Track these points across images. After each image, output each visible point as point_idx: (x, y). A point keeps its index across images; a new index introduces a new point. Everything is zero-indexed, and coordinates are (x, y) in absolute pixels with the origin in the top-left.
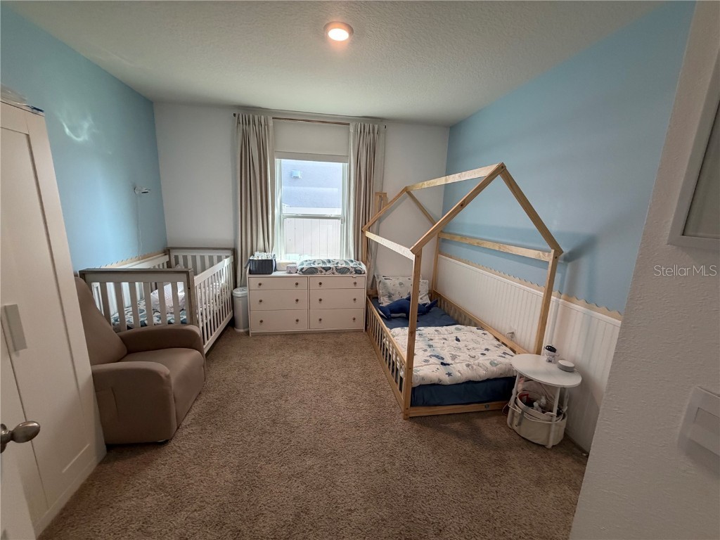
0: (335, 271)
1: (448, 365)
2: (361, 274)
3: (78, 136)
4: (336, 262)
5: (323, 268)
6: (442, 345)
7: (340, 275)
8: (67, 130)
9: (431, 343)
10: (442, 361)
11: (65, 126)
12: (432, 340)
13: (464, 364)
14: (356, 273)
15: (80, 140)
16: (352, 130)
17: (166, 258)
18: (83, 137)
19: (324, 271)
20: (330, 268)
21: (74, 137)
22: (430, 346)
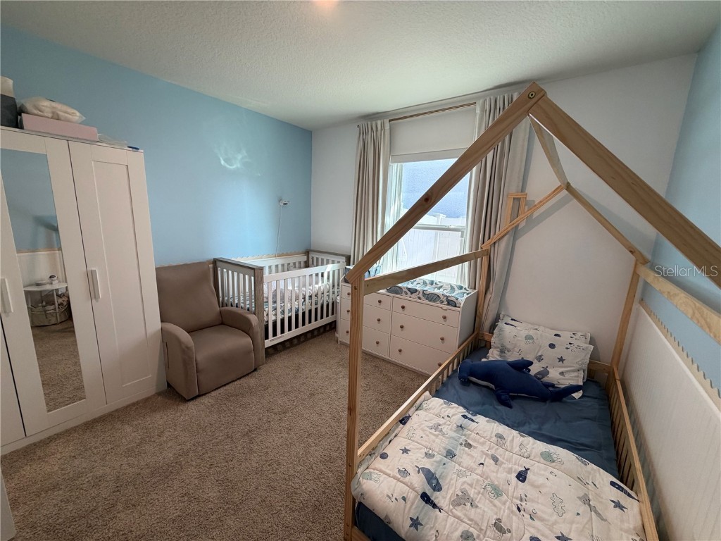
0: (421, 295)
1: (434, 506)
2: (456, 306)
3: (230, 165)
4: (440, 284)
5: (409, 289)
6: (475, 466)
7: (427, 302)
8: (223, 162)
9: (459, 450)
10: (429, 491)
11: (221, 159)
12: (469, 446)
13: (463, 527)
14: (448, 304)
15: (234, 167)
16: (478, 111)
17: (305, 258)
18: (236, 165)
19: (409, 293)
20: (416, 291)
21: (228, 166)
22: (450, 454)
